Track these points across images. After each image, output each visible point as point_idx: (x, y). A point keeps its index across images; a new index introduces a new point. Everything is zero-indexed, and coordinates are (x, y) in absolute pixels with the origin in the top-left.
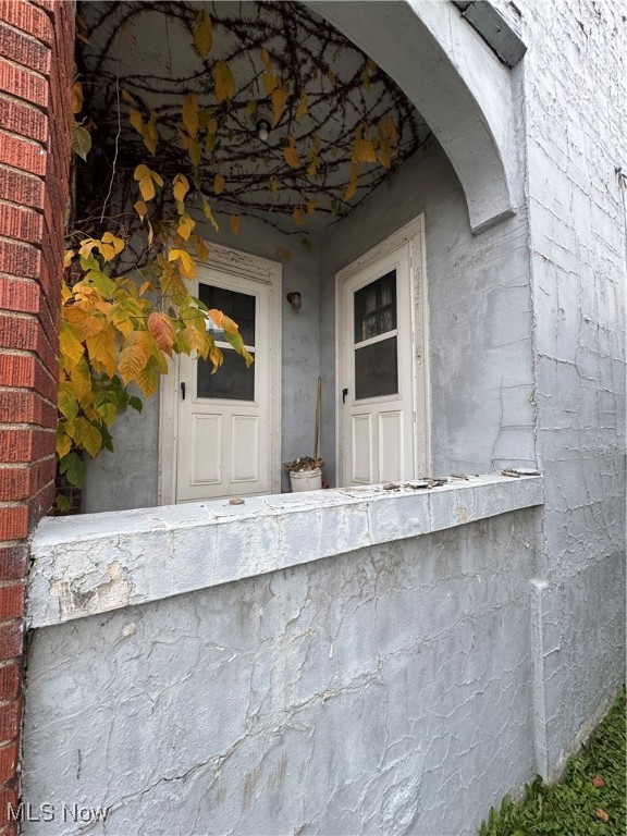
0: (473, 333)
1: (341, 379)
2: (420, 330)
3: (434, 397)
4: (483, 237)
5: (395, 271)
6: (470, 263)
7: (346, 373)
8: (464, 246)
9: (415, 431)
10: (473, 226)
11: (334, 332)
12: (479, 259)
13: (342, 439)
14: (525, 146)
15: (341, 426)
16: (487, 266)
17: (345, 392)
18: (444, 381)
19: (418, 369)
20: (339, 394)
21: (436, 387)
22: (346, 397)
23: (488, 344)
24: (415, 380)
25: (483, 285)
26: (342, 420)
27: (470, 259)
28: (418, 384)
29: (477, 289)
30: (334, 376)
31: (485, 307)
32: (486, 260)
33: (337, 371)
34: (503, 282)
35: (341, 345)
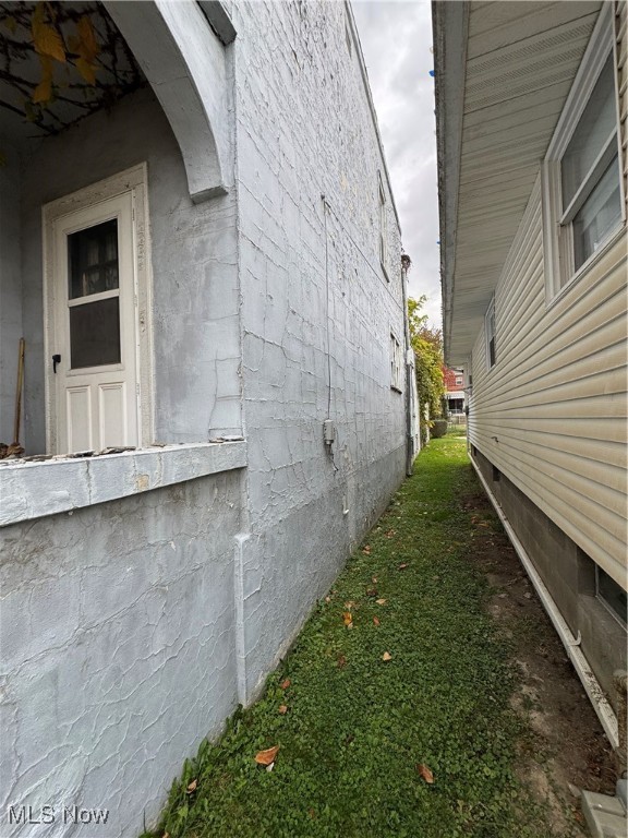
0: (193, 303)
1: (51, 343)
2: (143, 294)
3: (158, 368)
4: (201, 207)
5: (115, 220)
6: (190, 231)
7: (58, 335)
8: (184, 211)
9: (139, 404)
10: (191, 193)
11: (42, 281)
12: (198, 230)
13: (53, 418)
14: (236, 129)
15: (53, 402)
16: (205, 238)
17: (57, 359)
18: (168, 351)
19: (141, 337)
20: (48, 362)
21: (160, 357)
22: (59, 366)
23: (206, 317)
24: (138, 348)
25: (202, 256)
26: (53, 394)
27: (190, 226)
28: (142, 354)
29: (196, 259)
30: (43, 339)
31: (203, 279)
32: (204, 232)
33: (46, 332)
34: (218, 257)
35: (51, 298)
